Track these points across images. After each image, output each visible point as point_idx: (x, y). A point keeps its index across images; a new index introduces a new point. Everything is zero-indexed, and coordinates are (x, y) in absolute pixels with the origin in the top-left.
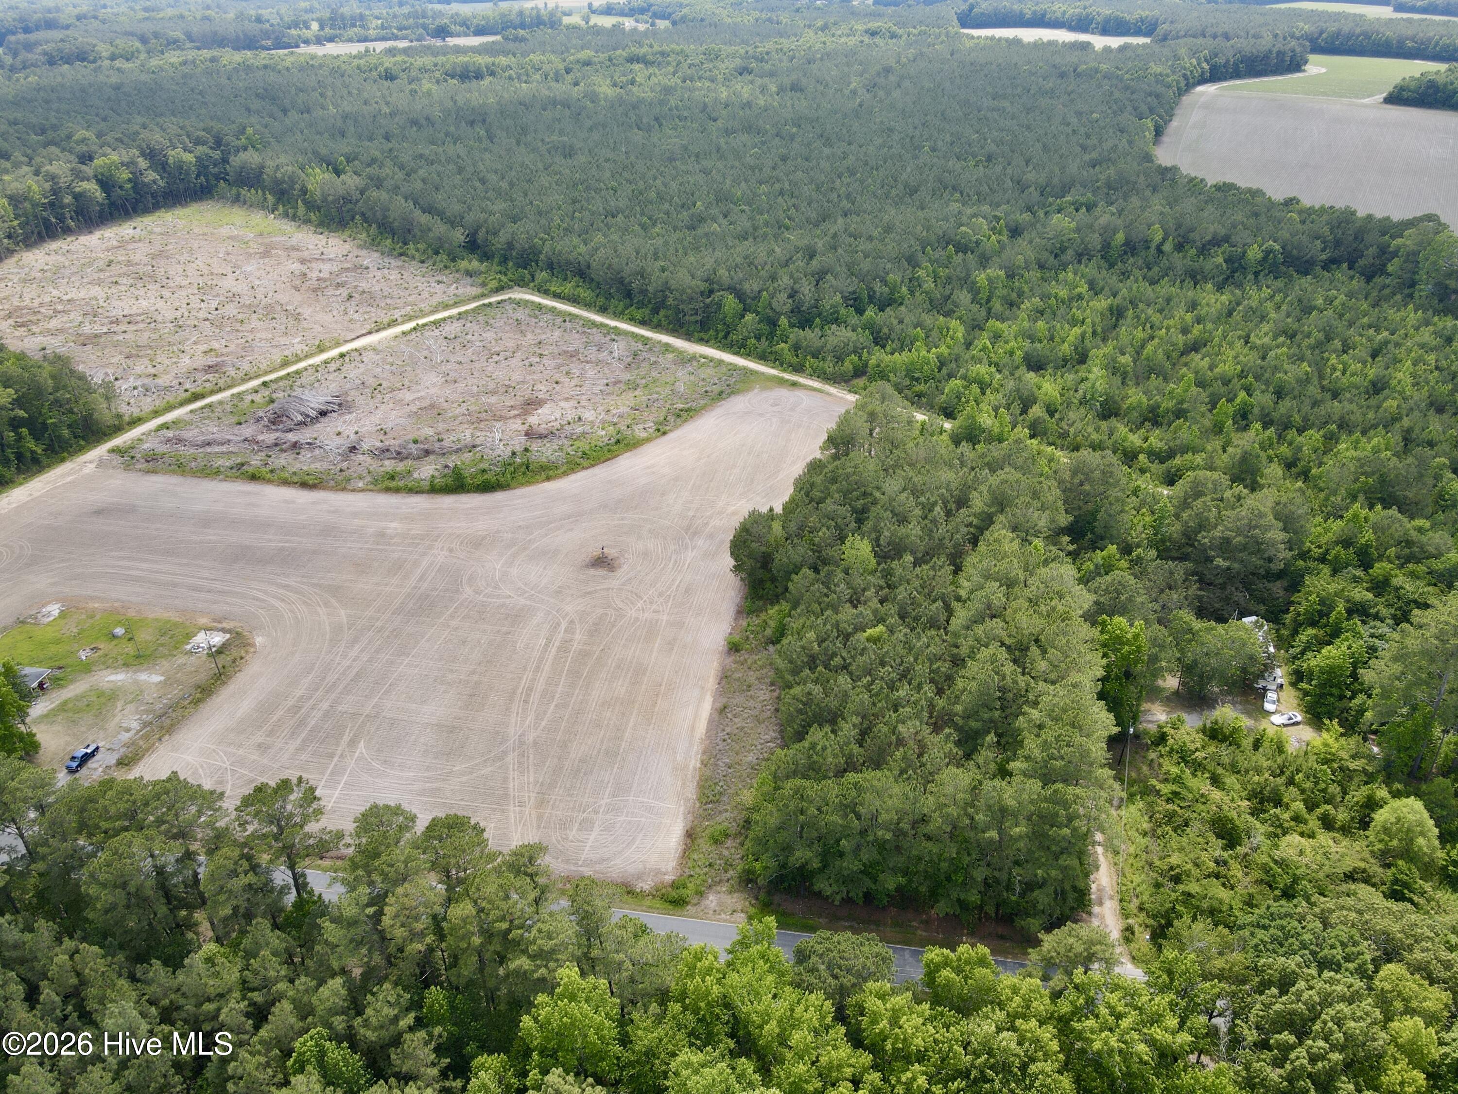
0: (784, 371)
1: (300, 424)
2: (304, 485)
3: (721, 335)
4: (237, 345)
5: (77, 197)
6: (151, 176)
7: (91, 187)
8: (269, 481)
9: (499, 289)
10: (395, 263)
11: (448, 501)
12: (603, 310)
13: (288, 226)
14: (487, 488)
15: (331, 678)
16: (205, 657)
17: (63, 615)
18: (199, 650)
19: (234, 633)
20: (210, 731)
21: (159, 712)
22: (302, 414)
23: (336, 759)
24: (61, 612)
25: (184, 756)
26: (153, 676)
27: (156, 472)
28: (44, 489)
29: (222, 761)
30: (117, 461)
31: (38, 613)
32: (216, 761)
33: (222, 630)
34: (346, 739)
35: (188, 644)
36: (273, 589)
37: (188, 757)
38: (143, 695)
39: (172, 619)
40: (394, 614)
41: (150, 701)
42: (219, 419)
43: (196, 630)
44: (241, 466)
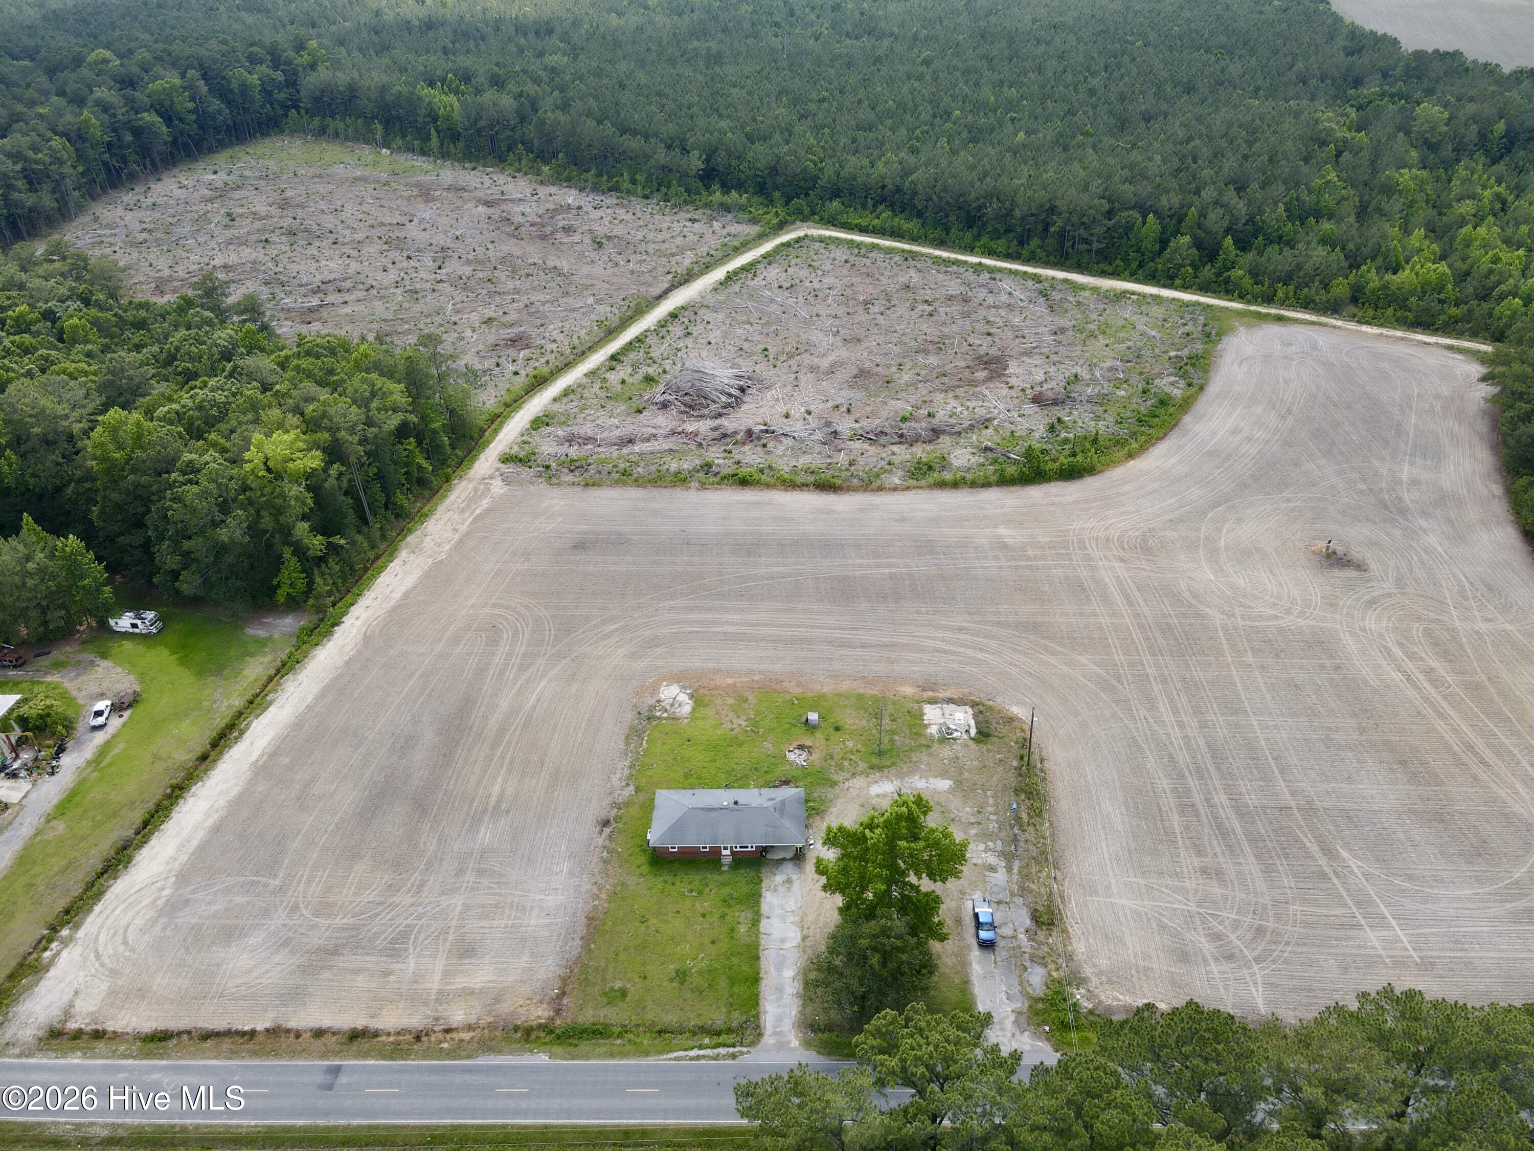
0: (1249, 302)
1: (727, 406)
2: (825, 486)
3: (1134, 265)
4: (519, 311)
5: (138, 132)
8: (768, 486)
9: (781, 227)
10: (610, 200)
11: (1036, 493)
12: (941, 244)
13: (420, 162)
14: (1071, 473)
15: (1183, 757)
16: (971, 743)
17: (699, 701)
18: (956, 734)
19: (974, 705)
20: (1106, 856)
21: (1003, 834)
22: (723, 392)
23: (1335, 880)
24: (692, 697)
25: (1117, 901)
26: (931, 780)
27: (599, 485)
28: (465, 520)
29: (1180, 902)
30: (527, 473)
31: (659, 701)
32: (1170, 902)
33: (950, 701)
34: (1313, 848)
35: (927, 726)
36: (948, 635)
37: (1124, 901)
38: (950, 812)
39: (862, 691)
40: (1154, 654)
41: (973, 820)
42: (603, 407)
43: (916, 706)
44: (707, 467)
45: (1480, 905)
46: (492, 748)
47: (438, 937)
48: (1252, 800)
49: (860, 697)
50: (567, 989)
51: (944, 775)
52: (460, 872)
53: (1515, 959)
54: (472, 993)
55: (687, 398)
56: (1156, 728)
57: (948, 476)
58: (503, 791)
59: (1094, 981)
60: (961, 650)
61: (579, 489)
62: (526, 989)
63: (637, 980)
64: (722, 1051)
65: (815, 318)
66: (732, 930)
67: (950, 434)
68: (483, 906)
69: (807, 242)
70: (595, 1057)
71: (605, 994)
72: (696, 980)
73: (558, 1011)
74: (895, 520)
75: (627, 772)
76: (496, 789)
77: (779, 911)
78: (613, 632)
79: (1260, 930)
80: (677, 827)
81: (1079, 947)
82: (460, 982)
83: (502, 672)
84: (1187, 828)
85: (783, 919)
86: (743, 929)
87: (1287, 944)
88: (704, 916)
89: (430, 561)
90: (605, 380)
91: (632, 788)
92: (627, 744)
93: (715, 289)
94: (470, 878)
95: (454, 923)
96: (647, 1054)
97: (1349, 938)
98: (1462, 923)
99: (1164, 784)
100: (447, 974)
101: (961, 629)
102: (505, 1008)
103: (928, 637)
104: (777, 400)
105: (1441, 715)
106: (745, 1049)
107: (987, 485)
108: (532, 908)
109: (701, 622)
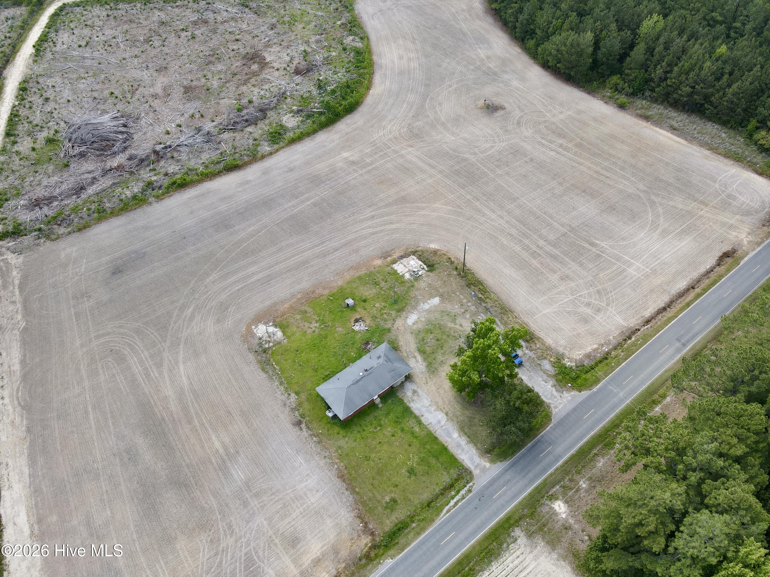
1: (126, 140)
8: (199, 181)
11: (343, 127)
14: (350, 108)
16: (429, 273)
17: (283, 327)
18: (420, 273)
19: (414, 253)
20: (525, 295)
21: (480, 310)
22: (117, 133)
23: (603, 255)
24: (276, 326)
25: (544, 312)
26: (429, 302)
27: (89, 226)
29: (565, 298)
30: (27, 240)
31: (260, 339)
32: (561, 301)
33: (402, 257)
34: (587, 245)
35: (403, 276)
36: (369, 223)
37: (547, 311)
38: (450, 312)
39: (357, 274)
40: (464, 188)
41: (463, 311)
42: (36, 172)
43: (389, 268)
44: (150, 184)
45: (650, 237)
46: (190, 422)
47: (269, 546)
48: (552, 237)
49: (360, 278)
50: (366, 520)
51: (432, 296)
52: (245, 504)
53: (675, 252)
54: (319, 560)
55: (95, 145)
56: (493, 224)
57: (292, 135)
58: (223, 444)
59: (567, 353)
60: (382, 228)
61: (76, 235)
62: (345, 535)
63: (394, 489)
64: (463, 492)
65: (124, 62)
66: (413, 433)
67: (272, 109)
68: (277, 512)
69: (68, 9)
70: (412, 541)
71: (386, 508)
72: (420, 469)
73: (372, 534)
74: (288, 172)
75: (282, 388)
76: (217, 444)
77: (424, 410)
78: (193, 314)
79: (598, 292)
80: (348, 401)
81: (549, 341)
82: (307, 560)
83: (148, 375)
84: (541, 263)
85: (430, 412)
86: (417, 429)
87: (611, 292)
88: (393, 436)
89: (16, 332)
90: (18, 153)
91: (293, 395)
92: (267, 372)
93: (35, 61)
94: (254, 503)
95: (271, 533)
96: (433, 520)
97: (626, 277)
98: (651, 248)
99: (518, 248)
100: (295, 561)
101: (373, 217)
102: (344, 553)
103: (362, 229)
104: (151, 125)
105: (579, 163)
106: (471, 484)
107: (315, 132)
108: (305, 494)
109: (238, 281)
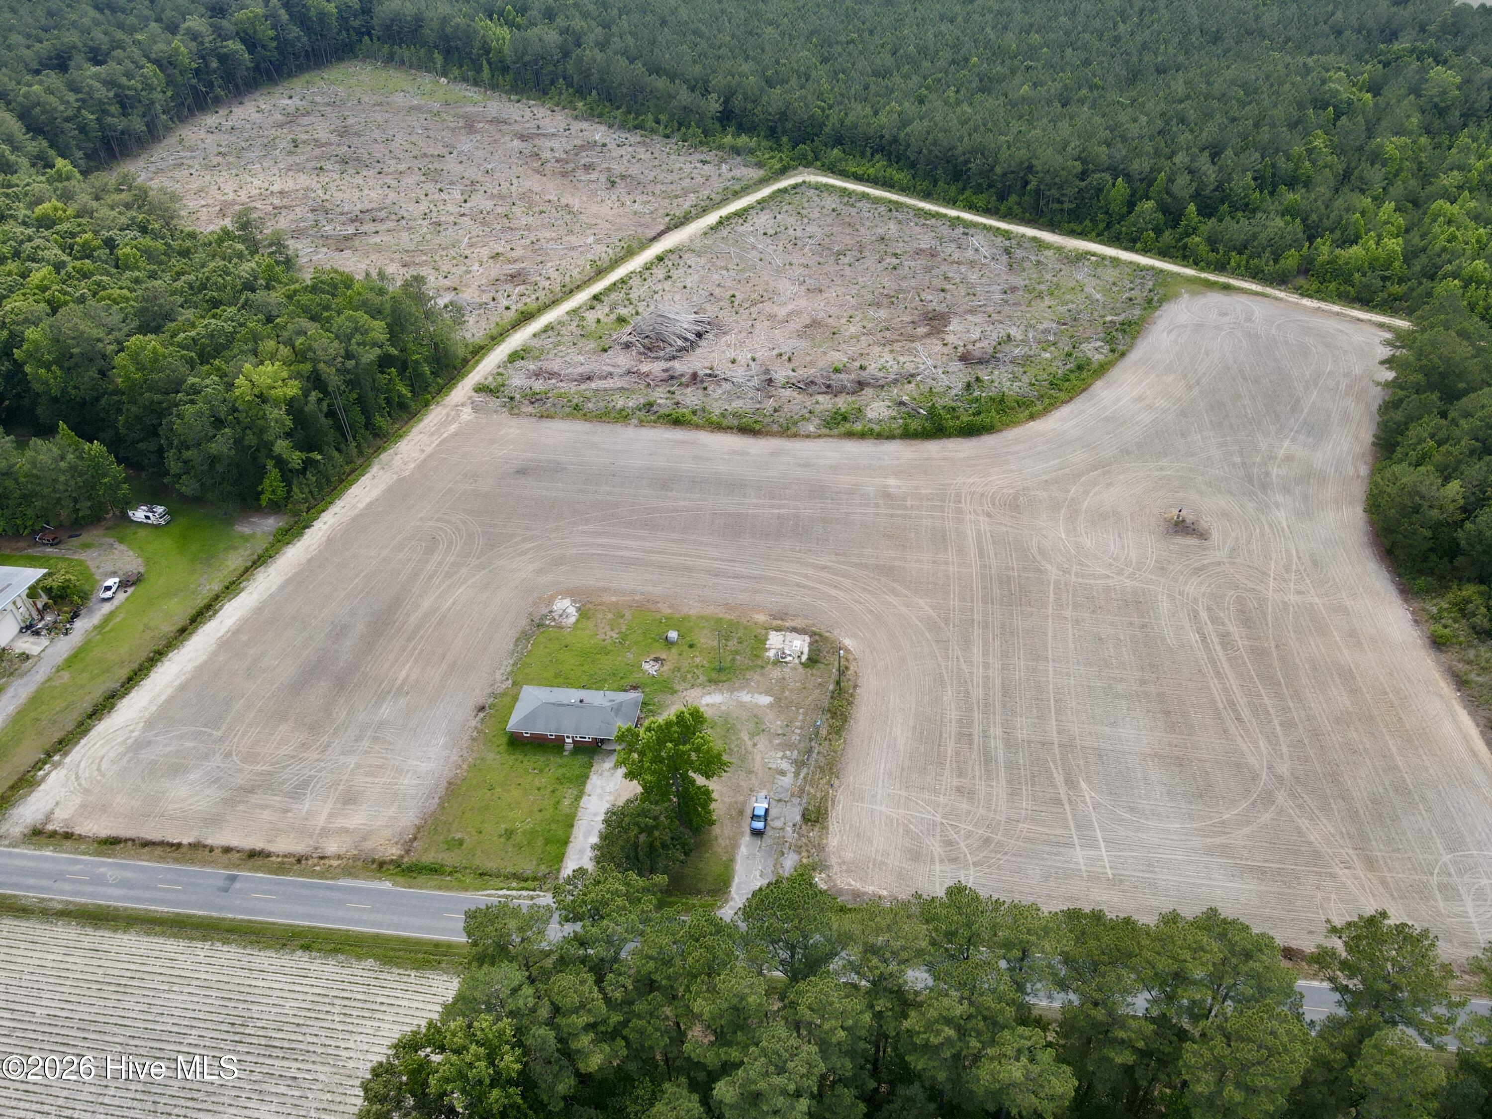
0: (1202, 270)
1: (682, 349)
2: (745, 430)
3: (1102, 226)
4: (525, 248)
5: (223, 59)
6: (295, 31)
7: (234, 46)
8: (698, 427)
9: (783, 171)
10: (635, 138)
11: (933, 448)
12: (927, 196)
13: (472, 93)
14: (970, 431)
15: (977, 693)
16: (800, 667)
17: (584, 614)
18: (789, 659)
19: (813, 634)
20: (882, 771)
21: (802, 745)
22: (680, 337)
23: (1067, 806)
24: (579, 610)
25: (877, 808)
26: (756, 696)
27: (552, 417)
28: (432, 442)
29: (929, 812)
30: (494, 403)
31: (551, 612)
32: (919, 812)
33: (794, 630)
34: (1059, 778)
35: (767, 650)
36: (810, 572)
37: (883, 809)
38: (763, 723)
39: (721, 615)
40: (985, 602)
41: (780, 732)
42: (574, 344)
43: (764, 632)
44: (649, 406)
45: (1183, 837)
46: (408, 640)
47: (330, 787)
48: (1021, 734)
49: (719, 620)
50: (419, 836)
51: (767, 692)
52: (359, 739)
53: (1194, 884)
54: (347, 832)
55: (646, 341)
56: (964, 667)
57: (858, 427)
58: (408, 676)
59: (836, 868)
60: (818, 586)
61: (534, 419)
62: (387, 833)
63: (474, 833)
64: (525, 893)
65: (787, 267)
66: (558, 802)
67: (874, 387)
68: (370, 766)
69: (804, 188)
70: (426, 888)
71: (447, 842)
72: (519, 838)
73: (408, 852)
74: (799, 465)
75: (509, 669)
76: (403, 674)
77: (599, 791)
78: (530, 549)
79: (987, 841)
80: (531, 717)
81: (833, 841)
82: (340, 822)
83: (431, 577)
84: (958, 754)
85: (601, 797)
86: (567, 802)
87: (1006, 854)
88: (539, 789)
89: (395, 477)
90: (583, 319)
91: (510, 682)
92: (516, 645)
93: (705, 234)
94: (365, 743)
95: (345, 777)
96: (466, 890)
97: (1058, 854)
98: (1161, 851)
99: (953, 714)
100: (331, 815)
101: (824, 568)
102: (368, 845)
103: (793, 573)
104: (729, 346)
105: (1218, 674)
106: (542, 894)
107: (891, 437)
108: (408, 772)
109: (605, 546)
